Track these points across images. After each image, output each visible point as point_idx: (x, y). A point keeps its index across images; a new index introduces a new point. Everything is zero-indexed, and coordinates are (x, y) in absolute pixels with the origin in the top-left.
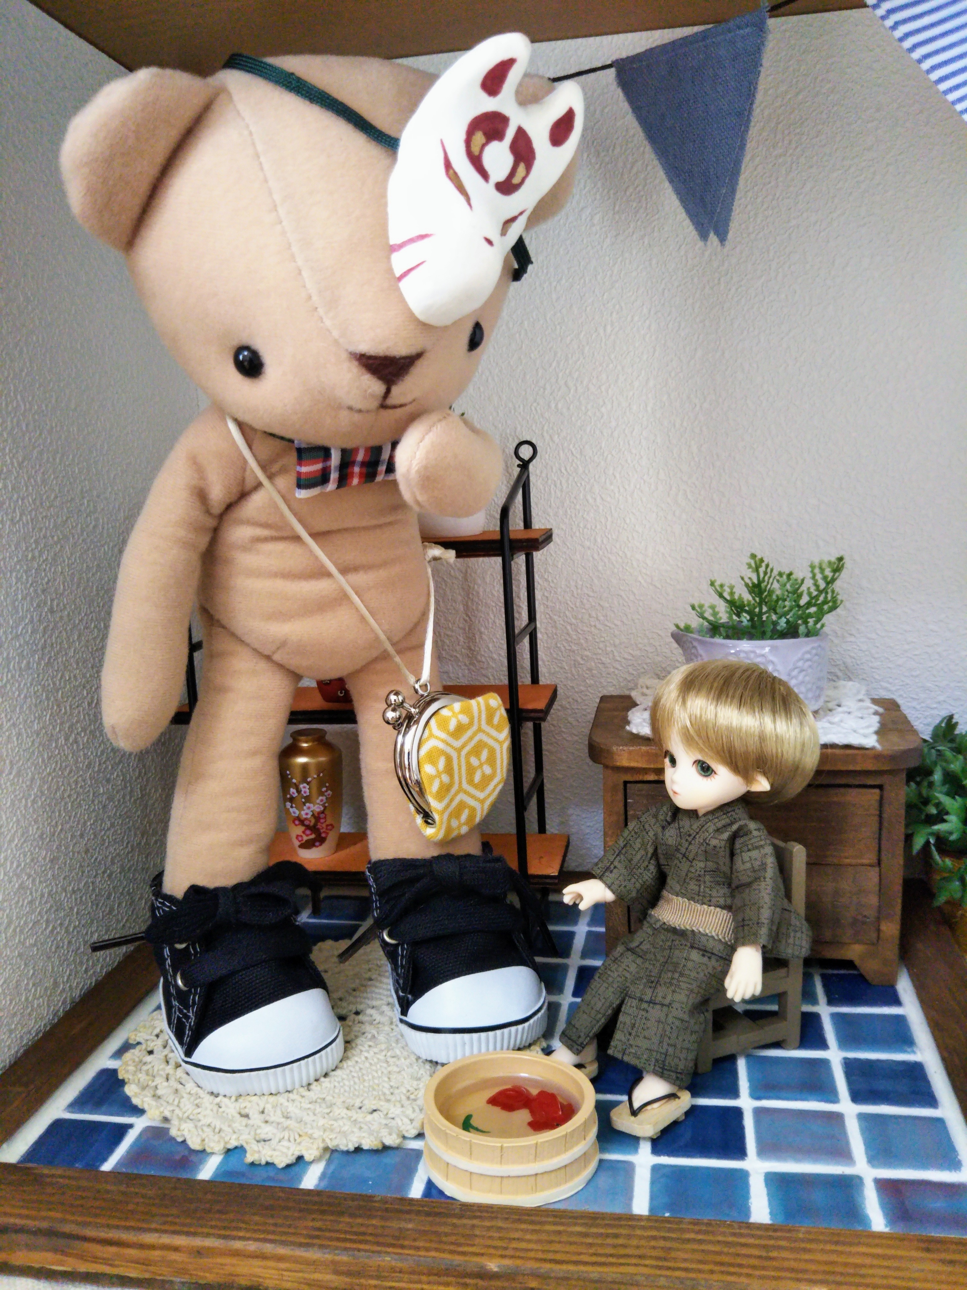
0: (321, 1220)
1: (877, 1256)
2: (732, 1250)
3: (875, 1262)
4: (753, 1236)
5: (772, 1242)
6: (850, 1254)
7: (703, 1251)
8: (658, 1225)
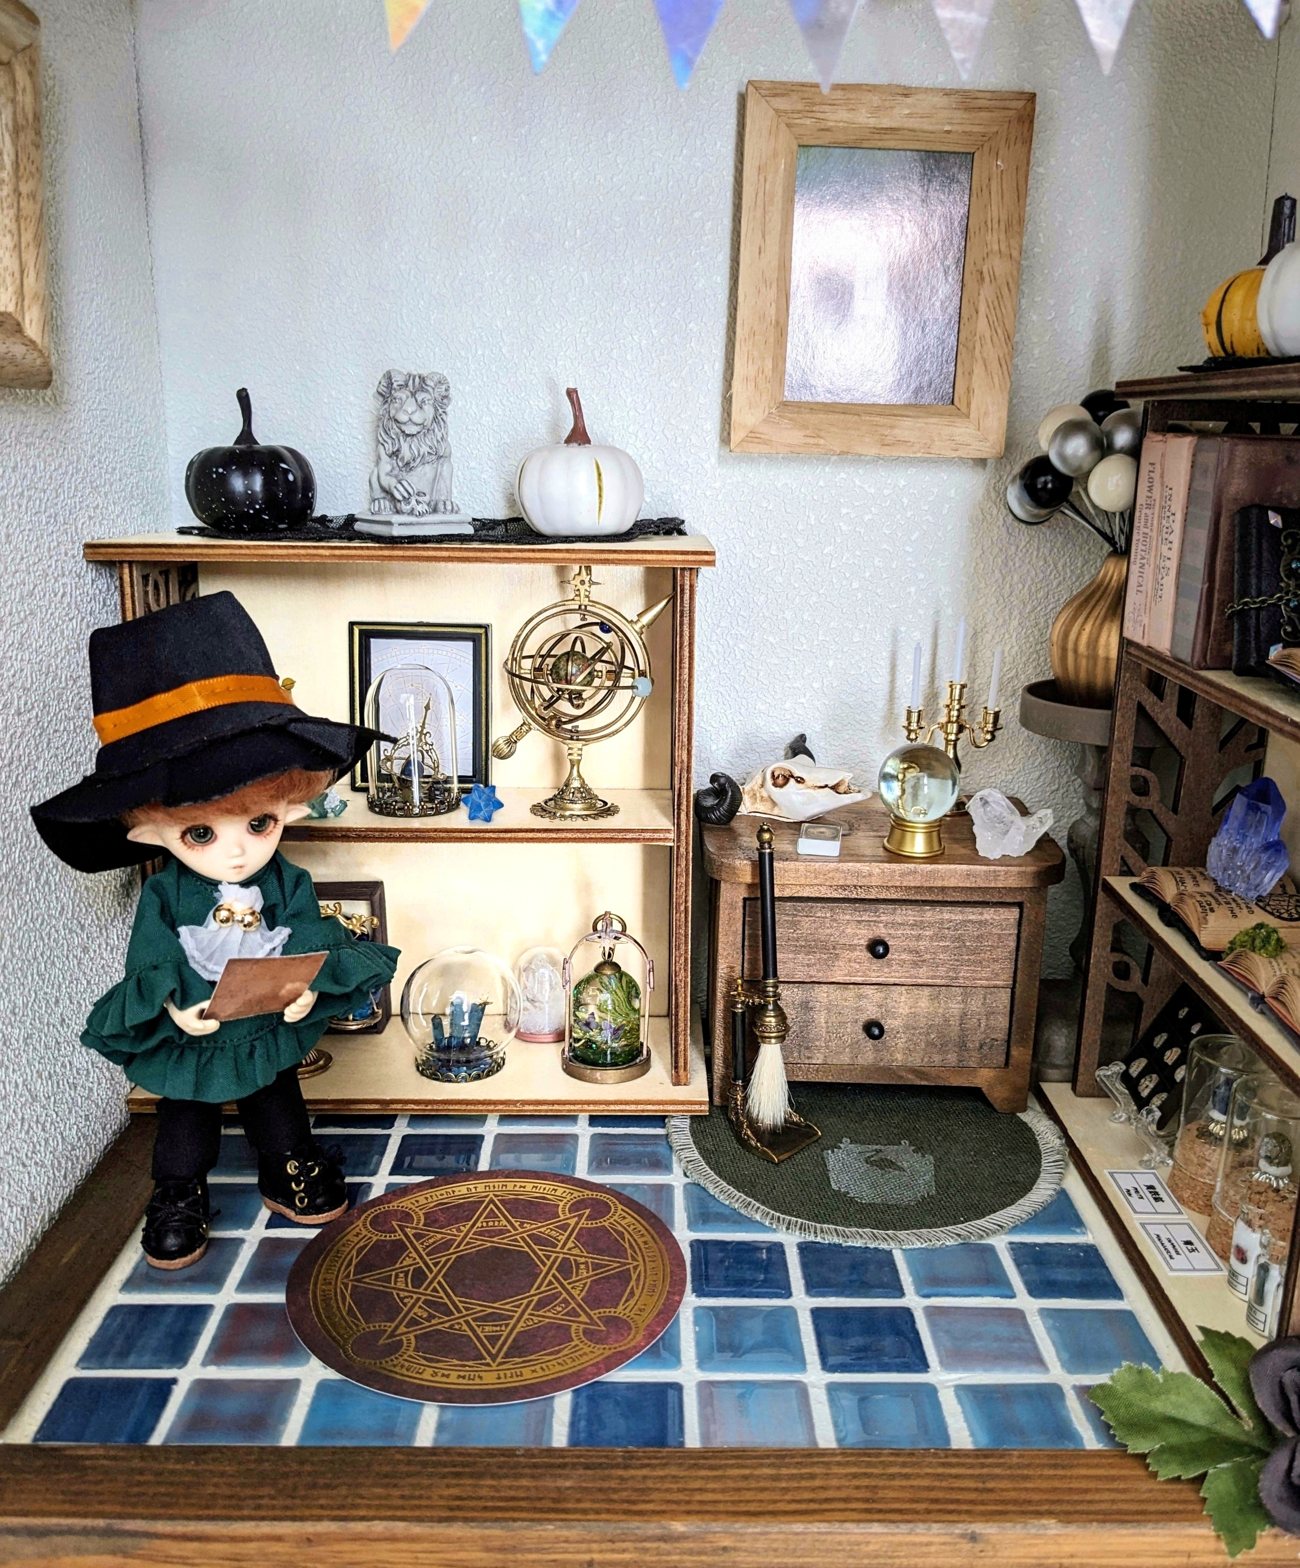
0: (457, 1485)
1: (1099, 1478)
2: (944, 1484)
3: (1101, 1485)
4: (963, 1465)
5: (985, 1471)
6: (1069, 1478)
8: (853, 1459)
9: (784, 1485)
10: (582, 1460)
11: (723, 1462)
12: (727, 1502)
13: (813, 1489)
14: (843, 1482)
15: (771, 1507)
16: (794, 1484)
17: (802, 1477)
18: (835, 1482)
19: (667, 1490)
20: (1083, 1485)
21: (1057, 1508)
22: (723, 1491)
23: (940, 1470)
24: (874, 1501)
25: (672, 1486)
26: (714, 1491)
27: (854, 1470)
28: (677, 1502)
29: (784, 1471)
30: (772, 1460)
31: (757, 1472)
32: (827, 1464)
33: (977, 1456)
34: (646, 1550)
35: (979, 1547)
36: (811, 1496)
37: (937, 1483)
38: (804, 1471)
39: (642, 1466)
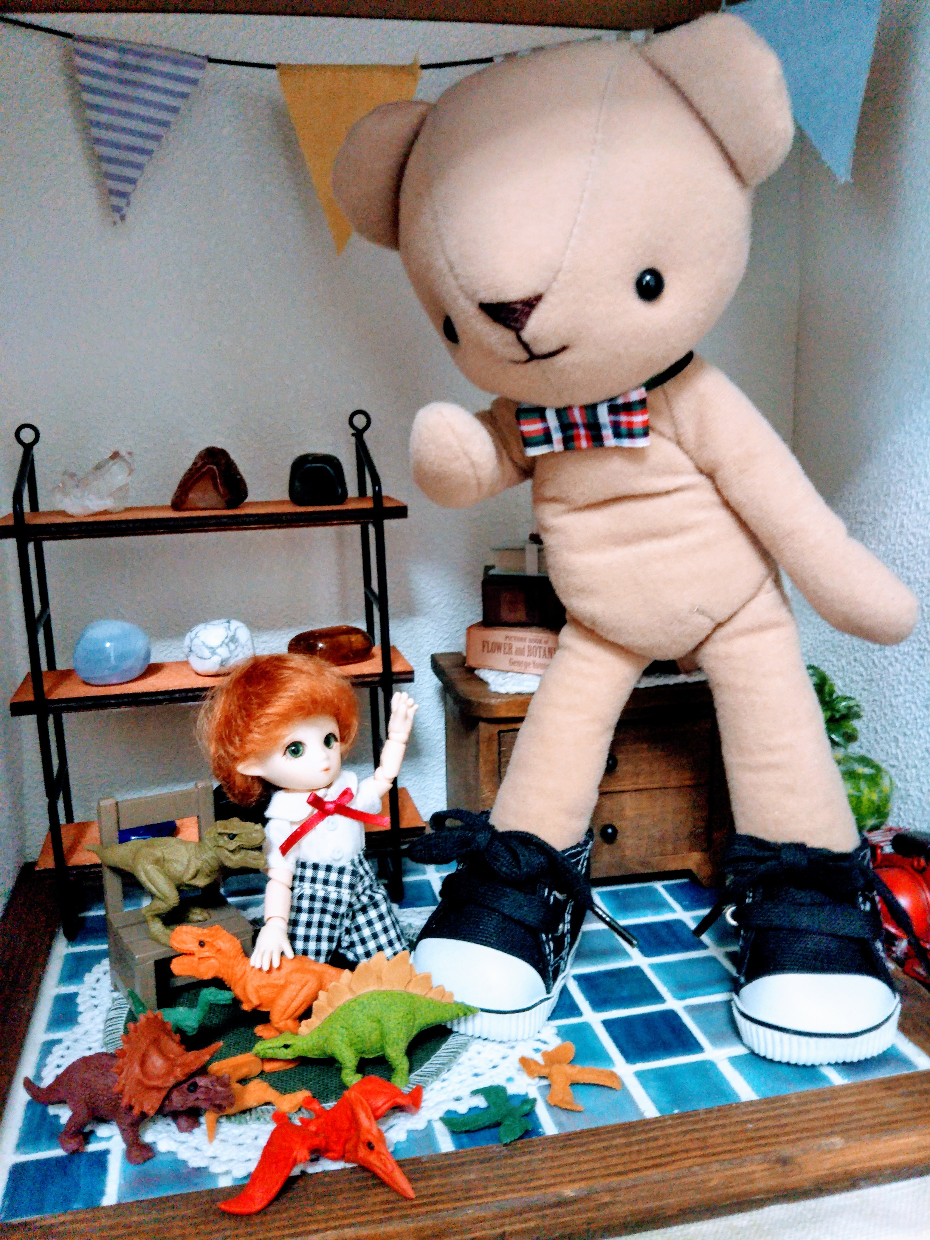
2: (751, 1126)
7: (730, 1133)
8: (679, 1121)
9: (636, 1148)
10: (473, 1158)
11: (584, 1140)
12: (598, 1168)
13: (660, 1147)
14: (680, 1138)
15: (634, 1166)
16: (643, 1146)
17: (648, 1140)
18: (674, 1140)
19: (552, 1168)
20: (849, 1109)
21: (837, 1129)
22: (593, 1161)
23: (745, 1118)
24: (708, 1147)
25: (553, 1164)
26: (586, 1162)
27: (684, 1128)
28: (563, 1175)
29: (633, 1139)
30: (620, 1132)
31: (614, 1143)
32: (662, 1128)
33: (766, 1103)
34: (546, 1216)
35: (788, 1168)
36: (659, 1153)
37: (745, 1127)
38: (647, 1136)
39: (524, 1154)
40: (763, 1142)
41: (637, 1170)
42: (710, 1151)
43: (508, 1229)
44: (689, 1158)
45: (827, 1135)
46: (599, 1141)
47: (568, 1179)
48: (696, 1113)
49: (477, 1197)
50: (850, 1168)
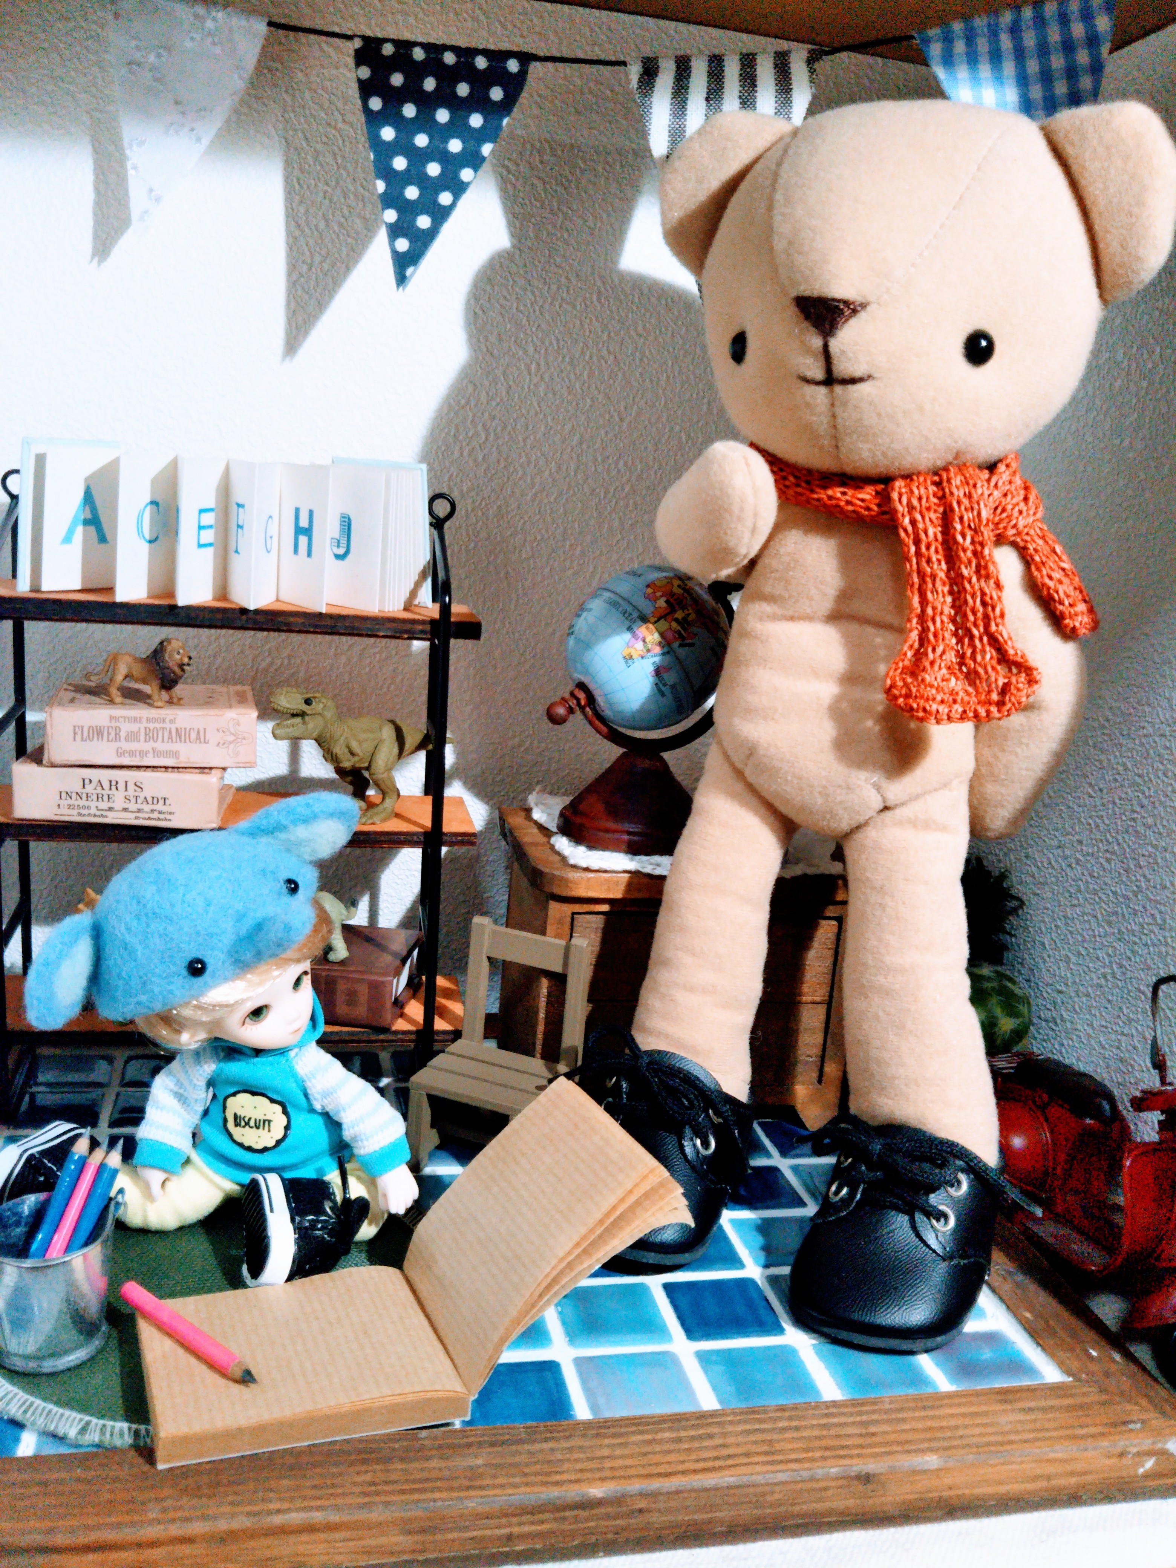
0: (367, 1472)
1: (964, 1415)
2: (832, 1432)
3: (967, 1421)
5: (864, 1418)
6: (939, 1417)
7: (805, 1438)
8: (740, 1417)
9: (686, 1446)
10: (486, 1438)
11: (623, 1430)
12: (636, 1466)
13: (715, 1447)
14: (741, 1439)
15: (680, 1468)
16: (696, 1444)
17: (700, 1437)
18: (731, 1440)
19: (576, 1461)
20: (953, 1422)
21: (935, 1444)
22: (632, 1456)
23: (824, 1421)
24: (773, 1453)
25: (582, 1456)
26: (622, 1457)
27: (750, 1427)
28: (591, 1470)
29: (683, 1434)
30: (670, 1424)
31: (659, 1436)
33: (853, 1405)
34: (564, 1519)
35: (870, 1487)
36: (714, 1454)
37: (825, 1433)
38: (701, 1432)
39: (546, 1440)
40: (842, 1453)
41: (683, 1473)
42: (776, 1458)
43: (516, 1530)
44: (749, 1464)
45: (922, 1451)
46: (641, 1433)
47: (598, 1475)
48: (765, 1410)
49: (481, 1488)
50: (945, 1494)
